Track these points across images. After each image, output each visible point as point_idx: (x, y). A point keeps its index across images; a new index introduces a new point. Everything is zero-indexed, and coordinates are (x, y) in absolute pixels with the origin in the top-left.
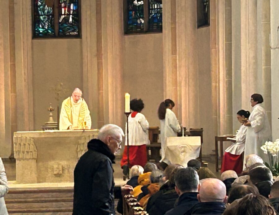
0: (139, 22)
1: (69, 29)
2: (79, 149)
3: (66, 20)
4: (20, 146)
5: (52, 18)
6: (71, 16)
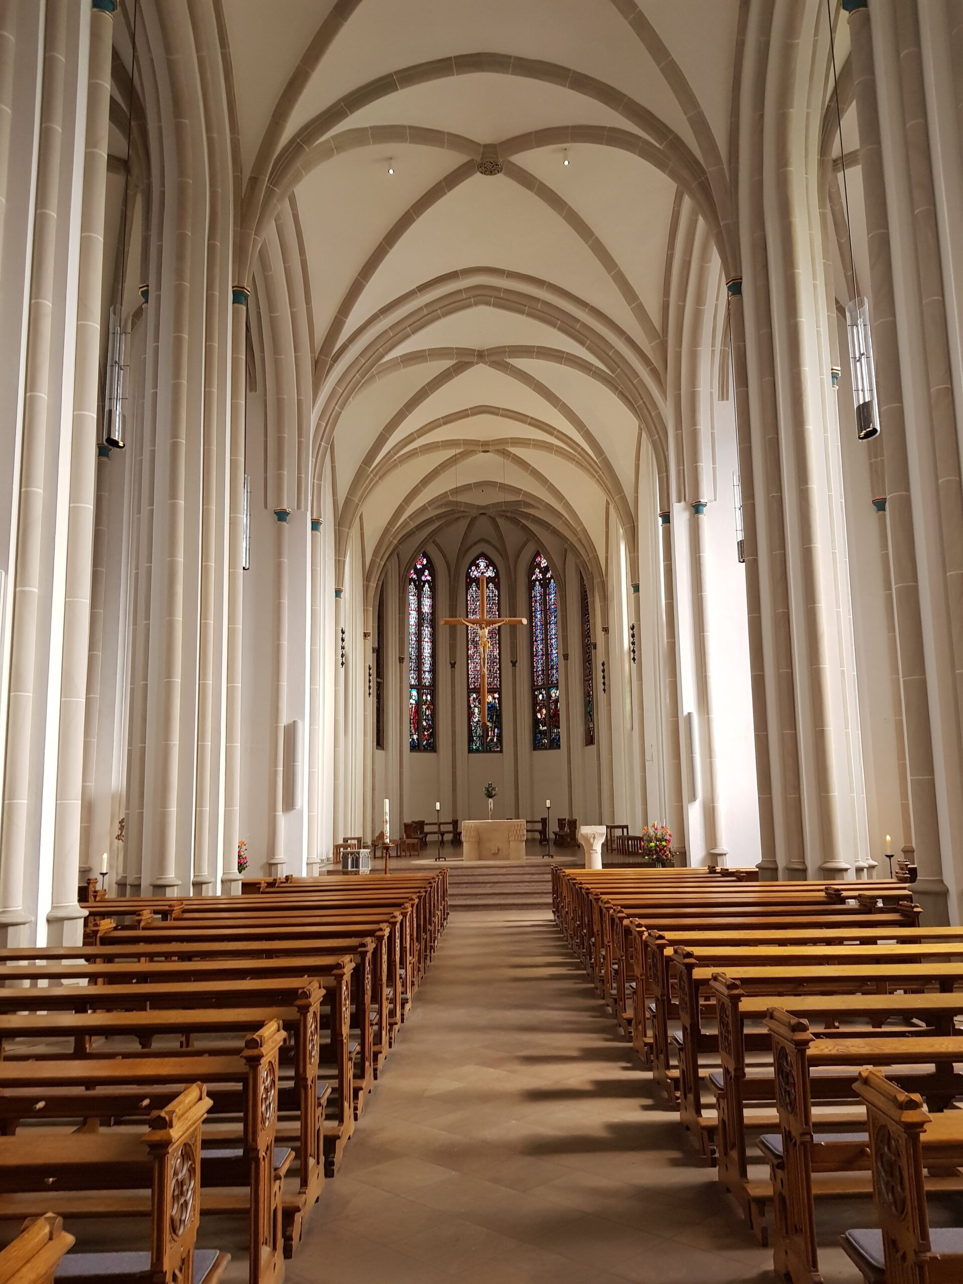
0: (543, 742)
1: (494, 746)
3: (492, 740)
5: (482, 739)
6: (496, 737)
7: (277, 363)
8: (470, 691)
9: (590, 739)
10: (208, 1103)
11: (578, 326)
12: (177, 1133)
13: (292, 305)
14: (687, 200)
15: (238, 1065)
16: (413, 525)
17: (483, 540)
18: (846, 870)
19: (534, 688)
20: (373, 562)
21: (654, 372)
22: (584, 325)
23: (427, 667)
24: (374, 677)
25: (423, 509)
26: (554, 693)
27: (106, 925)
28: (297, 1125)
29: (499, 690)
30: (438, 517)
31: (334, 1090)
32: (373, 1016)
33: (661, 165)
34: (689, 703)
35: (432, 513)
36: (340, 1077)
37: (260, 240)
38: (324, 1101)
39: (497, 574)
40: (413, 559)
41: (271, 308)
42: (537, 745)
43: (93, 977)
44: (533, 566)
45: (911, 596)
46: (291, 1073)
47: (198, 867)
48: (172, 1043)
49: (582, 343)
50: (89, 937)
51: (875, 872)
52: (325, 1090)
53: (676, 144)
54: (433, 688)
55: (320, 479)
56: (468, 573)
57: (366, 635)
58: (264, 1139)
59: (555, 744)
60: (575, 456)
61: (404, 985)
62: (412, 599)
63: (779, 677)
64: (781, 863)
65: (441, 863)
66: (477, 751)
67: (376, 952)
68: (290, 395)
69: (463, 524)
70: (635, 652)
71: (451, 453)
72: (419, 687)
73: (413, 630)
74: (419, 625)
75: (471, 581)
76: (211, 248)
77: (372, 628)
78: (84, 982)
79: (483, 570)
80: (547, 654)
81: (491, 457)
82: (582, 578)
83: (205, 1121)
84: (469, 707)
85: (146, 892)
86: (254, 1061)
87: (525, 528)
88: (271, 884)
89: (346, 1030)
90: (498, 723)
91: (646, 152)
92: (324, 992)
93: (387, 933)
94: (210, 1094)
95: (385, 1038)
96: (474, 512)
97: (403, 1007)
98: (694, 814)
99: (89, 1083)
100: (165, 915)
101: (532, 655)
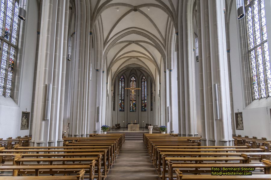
7: (97, 44)
8: (130, 101)
9: (152, 110)
10: (85, 172)
11: (150, 38)
12: (81, 175)
13: (100, 33)
14: (170, 18)
15: (89, 166)
16: (121, 71)
17: (133, 74)
18: (192, 135)
19: (142, 100)
20: (113, 77)
21: (164, 46)
22: (151, 38)
23: (123, 96)
24: (113, 98)
25: (123, 68)
26: (146, 101)
27: (67, 142)
28: (98, 176)
29: (136, 101)
30: (125, 69)
31: (103, 170)
32: (110, 159)
33: (165, 11)
34: (168, 105)
35: (124, 69)
36: (105, 168)
37: (95, 23)
38: (102, 172)
39: (136, 80)
40: (121, 77)
41: (96, 34)
42: (142, 111)
43: (65, 152)
44: (142, 79)
45: (202, 90)
46: (97, 167)
47: (82, 132)
48: (78, 163)
49: (151, 41)
50: (64, 145)
51: (198, 135)
52: (102, 170)
53: (168, 8)
54: (124, 100)
55: (104, 64)
56: (130, 80)
57: (112, 90)
58: (92, 177)
59: (145, 111)
60: (150, 60)
61: (116, 153)
62: (120, 84)
63: (182, 102)
64: (182, 134)
65: (124, 132)
66: (132, 111)
67: (111, 148)
68: (99, 49)
69: (130, 71)
70: (160, 95)
71: (128, 58)
72: (121, 100)
73: (120, 89)
74: (122, 89)
75: (131, 81)
76: (86, 25)
77: (113, 89)
78: (63, 153)
79: (133, 79)
80: (144, 94)
81: (135, 59)
82: (151, 81)
83: (84, 175)
84: (130, 104)
85: (73, 136)
86: (91, 166)
87: (141, 72)
88: (94, 135)
89: (105, 161)
90: (135, 107)
91: (163, 9)
92: (102, 155)
93: (113, 145)
94: (85, 171)
95: (112, 162)
96: (132, 69)
97: (116, 157)
98: (168, 124)
99: (65, 169)
100: (76, 141)
101: (142, 94)
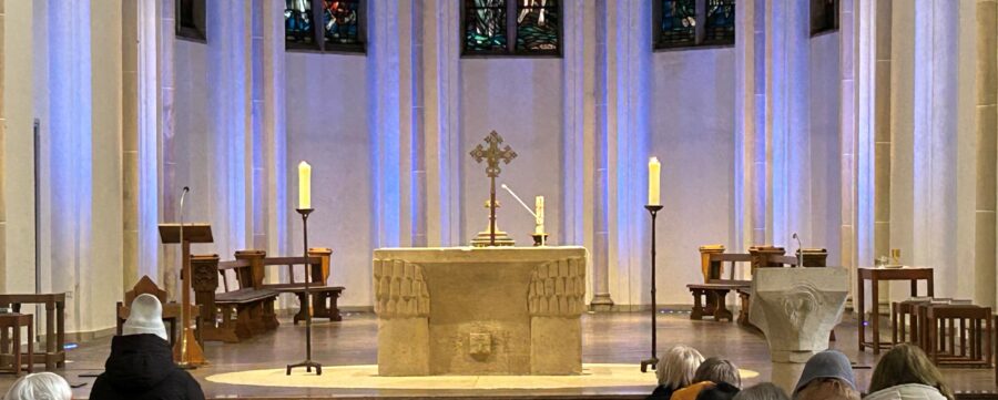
0: (685, 24)
1: (537, 38)
2: (532, 294)
3: (532, 19)
4: (389, 282)
5: (502, 14)
6: (543, 10)
9: (825, 15)
42: (665, 35)
59: (719, 30)
66: (488, 49)
